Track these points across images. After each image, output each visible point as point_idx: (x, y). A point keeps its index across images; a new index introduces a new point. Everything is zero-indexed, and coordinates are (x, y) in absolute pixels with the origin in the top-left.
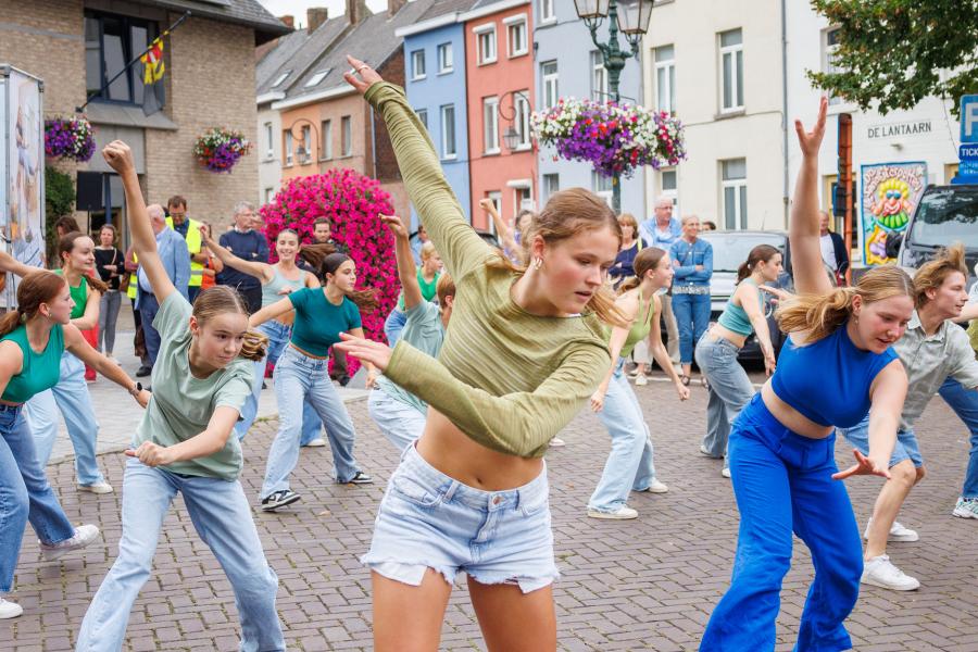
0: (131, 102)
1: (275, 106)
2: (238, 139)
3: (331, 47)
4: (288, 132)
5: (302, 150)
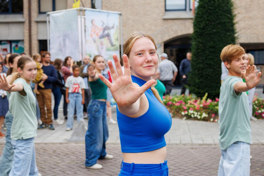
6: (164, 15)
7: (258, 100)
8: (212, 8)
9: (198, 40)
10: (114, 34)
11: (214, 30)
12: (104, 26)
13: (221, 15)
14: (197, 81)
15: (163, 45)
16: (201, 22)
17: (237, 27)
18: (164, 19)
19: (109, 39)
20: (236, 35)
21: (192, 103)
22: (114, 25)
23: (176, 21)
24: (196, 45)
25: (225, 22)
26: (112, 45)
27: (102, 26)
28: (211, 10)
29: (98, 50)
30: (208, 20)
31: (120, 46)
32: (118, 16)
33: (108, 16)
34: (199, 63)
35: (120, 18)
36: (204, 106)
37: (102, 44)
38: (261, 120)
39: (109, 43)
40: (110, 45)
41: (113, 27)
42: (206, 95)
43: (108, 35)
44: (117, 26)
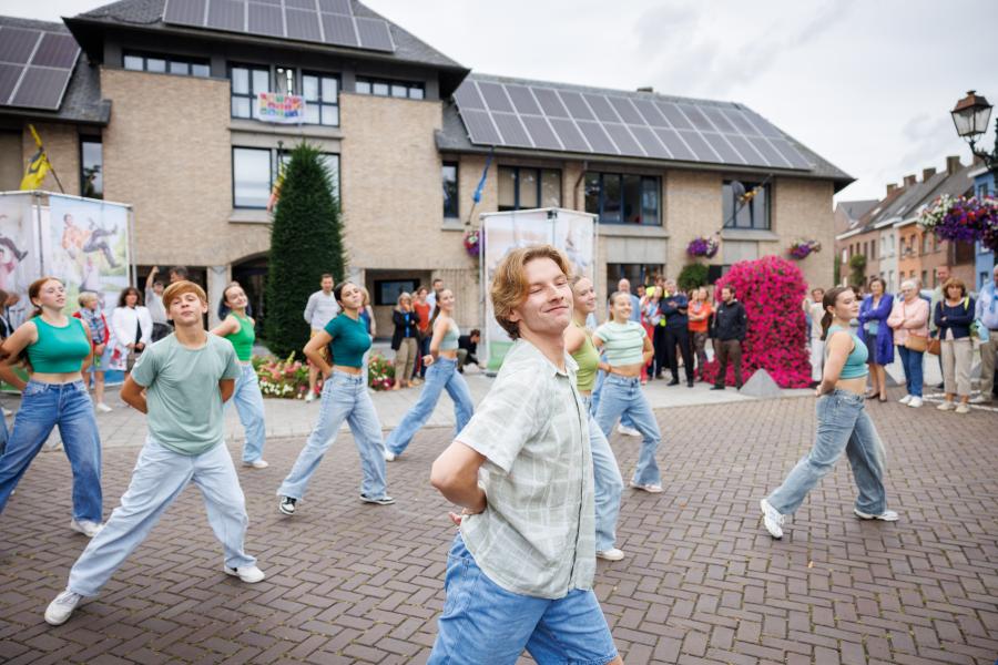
0: (752, 227)
1: (895, 226)
2: (812, 242)
3: (934, 190)
4: (902, 239)
5: (909, 249)
6: (231, 215)
7: (377, 361)
8: (302, 209)
9: (279, 261)
10: (116, 244)
11: (306, 246)
12: (95, 228)
13: (318, 221)
14: (277, 330)
15: (230, 267)
16: (284, 230)
17: (347, 242)
18: (231, 223)
19: (105, 253)
20: (344, 255)
21: (268, 369)
22: (116, 227)
23: (253, 227)
24: (275, 269)
25: (323, 234)
26: (113, 266)
27: (91, 228)
28: (299, 211)
29: (81, 273)
30: (295, 229)
31: (131, 267)
32: (125, 212)
33: (102, 209)
34: (281, 300)
35: (129, 216)
36: (288, 373)
37: (89, 263)
38: (381, 392)
39: (106, 261)
40: (107, 266)
41: (114, 232)
42: (293, 353)
43: (104, 247)
44: (123, 230)
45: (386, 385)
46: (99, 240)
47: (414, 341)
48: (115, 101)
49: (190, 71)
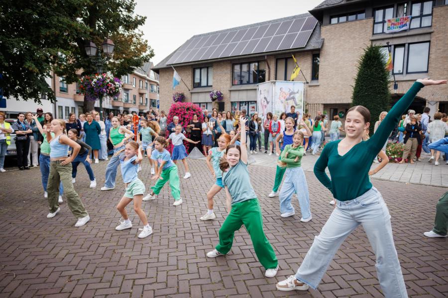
10: (298, 97)
12: (291, 92)
19: (294, 100)
22: (299, 90)
26: (296, 105)
27: (289, 92)
29: (285, 108)
33: (294, 84)
37: (288, 104)
39: (294, 103)
41: (297, 92)
43: (293, 98)
44: (301, 91)
45: (396, 160)
46: (292, 96)
47: (415, 139)
48: (325, 38)
49: (347, 19)
